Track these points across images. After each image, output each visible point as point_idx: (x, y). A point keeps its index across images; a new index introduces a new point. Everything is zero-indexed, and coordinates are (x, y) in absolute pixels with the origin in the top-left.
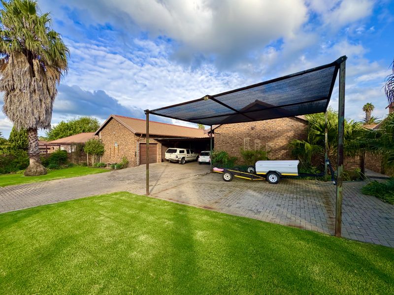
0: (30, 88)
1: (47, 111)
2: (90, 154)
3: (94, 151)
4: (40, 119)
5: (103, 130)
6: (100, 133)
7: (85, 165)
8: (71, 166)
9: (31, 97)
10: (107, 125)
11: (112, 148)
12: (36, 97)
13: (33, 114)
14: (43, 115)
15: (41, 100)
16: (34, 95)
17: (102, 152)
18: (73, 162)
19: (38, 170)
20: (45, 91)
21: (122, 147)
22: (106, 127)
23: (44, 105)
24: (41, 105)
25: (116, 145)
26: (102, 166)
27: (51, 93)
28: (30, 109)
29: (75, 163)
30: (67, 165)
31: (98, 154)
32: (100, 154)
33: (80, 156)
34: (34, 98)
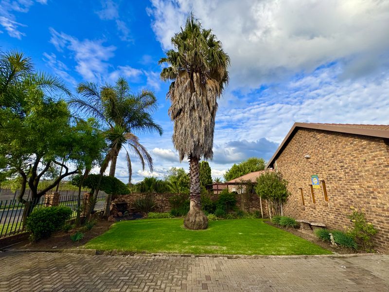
0: (189, 105)
1: (206, 130)
2: (264, 197)
3: (271, 192)
4: (199, 142)
5: (281, 158)
6: (276, 164)
7: (258, 215)
8: (241, 214)
9: (191, 115)
10: (288, 146)
11: (306, 189)
12: (196, 114)
13: (192, 136)
14: (202, 137)
15: (200, 118)
16: (193, 114)
17: (284, 195)
18: (243, 209)
19: (197, 219)
20: (205, 106)
21: (334, 185)
22: (287, 150)
23: (203, 124)
24: (200, 124)
25: (315, 181)
26: (290, 227)
27: (211, 108)
28: (190, 130)
29: (246, 211)
30: (236, 213)
31: (277, 199)
32: (282, 198)
33: (251, 200)
34: (193, 117)
